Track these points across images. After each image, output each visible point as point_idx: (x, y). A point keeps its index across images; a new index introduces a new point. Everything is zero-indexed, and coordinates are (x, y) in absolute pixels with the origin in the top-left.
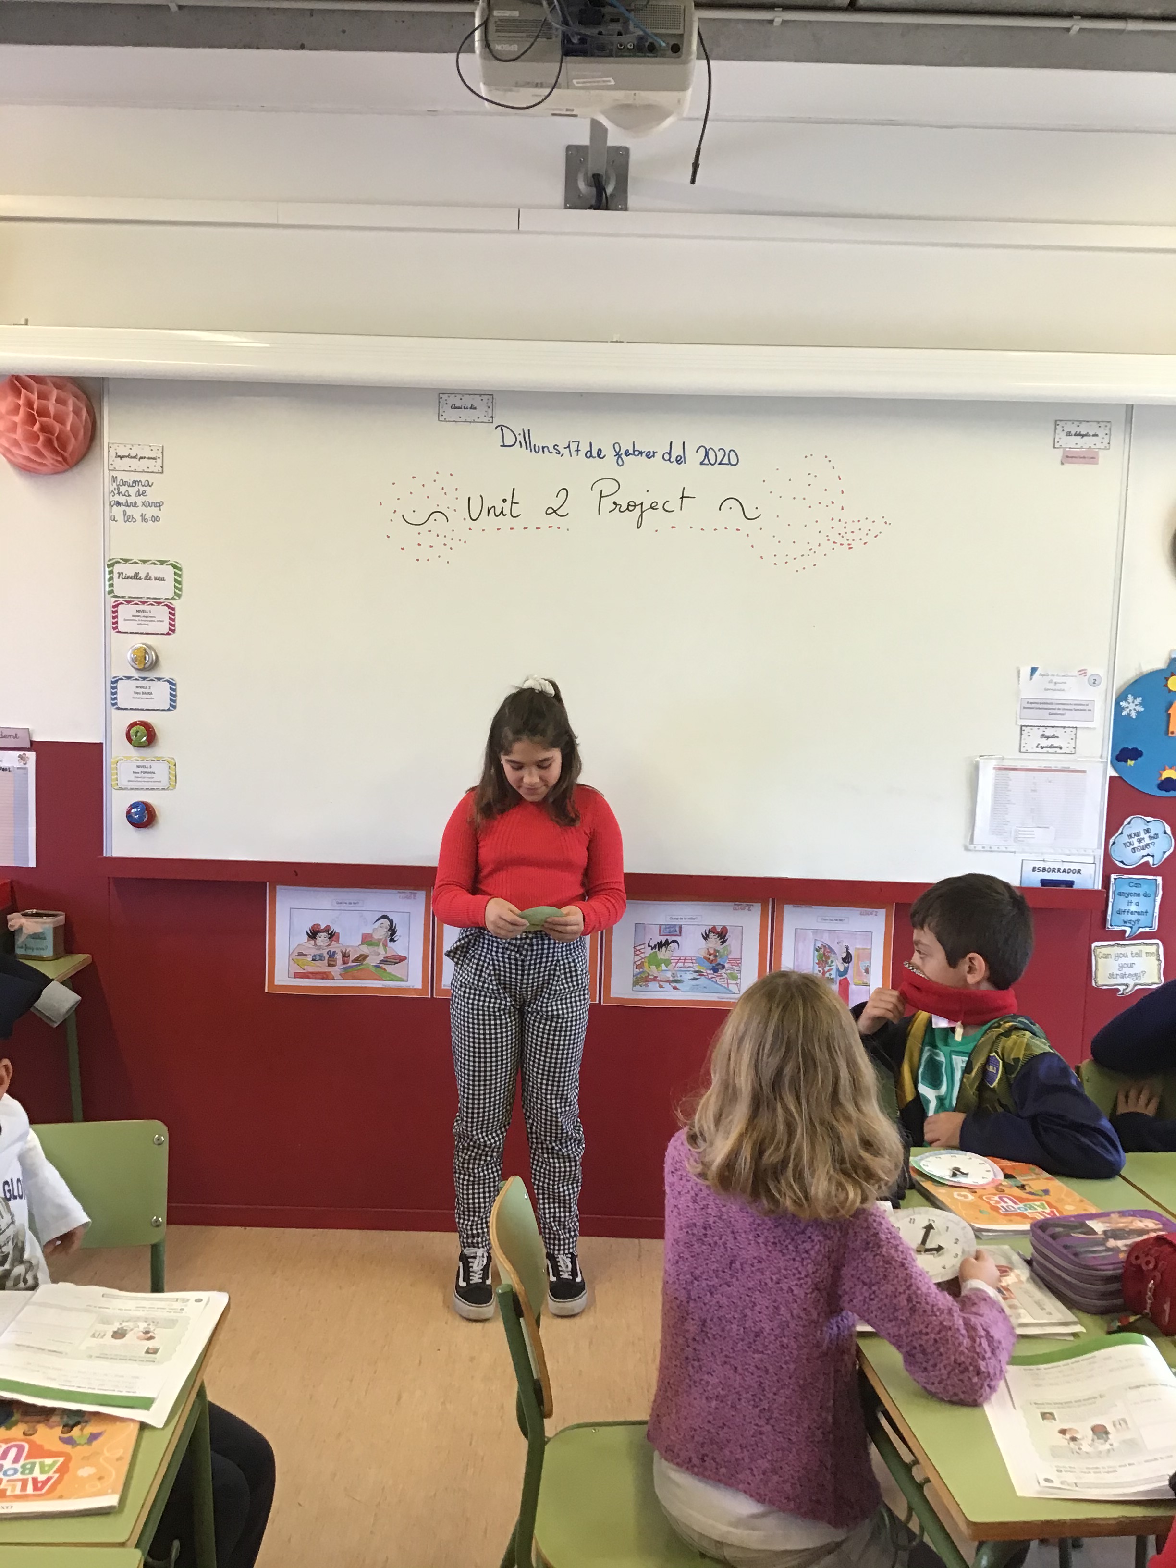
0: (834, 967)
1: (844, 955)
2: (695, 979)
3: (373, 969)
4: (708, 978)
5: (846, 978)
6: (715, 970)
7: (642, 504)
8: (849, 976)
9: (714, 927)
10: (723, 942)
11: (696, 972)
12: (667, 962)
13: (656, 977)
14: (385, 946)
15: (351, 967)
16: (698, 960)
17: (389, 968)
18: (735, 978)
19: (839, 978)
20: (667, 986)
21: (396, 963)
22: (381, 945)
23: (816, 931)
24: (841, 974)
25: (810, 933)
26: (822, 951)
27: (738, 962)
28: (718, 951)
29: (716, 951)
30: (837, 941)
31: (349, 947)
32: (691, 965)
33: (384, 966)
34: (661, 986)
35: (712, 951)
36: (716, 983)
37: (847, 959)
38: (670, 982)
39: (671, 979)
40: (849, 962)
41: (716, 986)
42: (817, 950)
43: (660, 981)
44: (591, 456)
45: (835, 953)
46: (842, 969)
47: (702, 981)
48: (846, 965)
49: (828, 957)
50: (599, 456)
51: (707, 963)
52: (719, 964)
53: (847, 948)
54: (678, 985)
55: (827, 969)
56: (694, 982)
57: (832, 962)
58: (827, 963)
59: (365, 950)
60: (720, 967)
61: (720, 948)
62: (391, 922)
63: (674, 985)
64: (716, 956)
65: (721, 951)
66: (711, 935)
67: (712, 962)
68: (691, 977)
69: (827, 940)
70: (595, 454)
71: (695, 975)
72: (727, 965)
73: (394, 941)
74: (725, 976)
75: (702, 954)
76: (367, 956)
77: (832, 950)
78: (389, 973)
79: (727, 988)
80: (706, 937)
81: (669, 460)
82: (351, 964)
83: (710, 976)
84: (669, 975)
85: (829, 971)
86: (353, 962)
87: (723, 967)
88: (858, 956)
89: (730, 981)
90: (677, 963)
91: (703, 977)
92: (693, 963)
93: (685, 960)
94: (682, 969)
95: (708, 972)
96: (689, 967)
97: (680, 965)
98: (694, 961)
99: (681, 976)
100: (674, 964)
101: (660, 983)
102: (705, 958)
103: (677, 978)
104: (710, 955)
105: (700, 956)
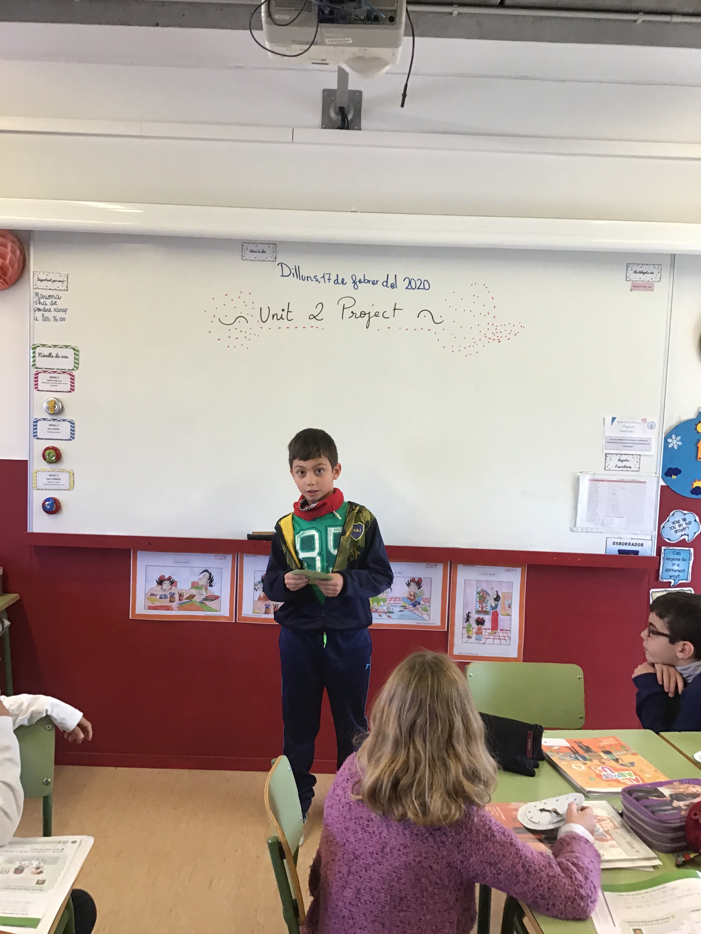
0: (489, 604)
1: (495, 597)
2: (401, 611)
3: (199, 604)
4: (410, 611)
5: (496, 611)
6: (414, 605)
7: (369, 313)
8: (498, 610)
9: (414, 579)
10: (419, 588)
11: (402, 606)
12: (384, 601)
13: (377, 610)
14: (206, 589)
15: (185, 603)
16: (403, 599)
17: (208, 603)
18: (426, 611)
19: (492, 611)
20: (384, 616)
21: (213, 600)
22: (204, 589)
23: (478, 581)
24: (493, 608)
25: (474, 583)
26: (481, 594)
27: (428, 600)
28: (416, 594)
29: (415, 593)
30: (491, 587)
31: (183, 590)
32: (399, 602)
33: (205, 602)
34: (380, 616)
35: (412, 594)
36: (415, 613)
37: (497, 599)
38: (385, 613)
39: (387, 611)
40: (498, 601)
41: (415, 615)
42: (478, 593)
43: (379, 612)
44: (338, 283)
45: (489, 595)
46: (494, 605)
47: (406, 612)
48: (497, 603)
49: (485, 598)
50: (342, 283)
51: (409, 601)
52: (416, 602)
53: (497, 592)
54: (391, 615)
55: (484, 605)
56: (401, 613)
58: (484, 601)
59: (194, 591)
60: (417, 603)
61: (417, 591)
62: (210, 574)
63: (388, 614)
64: (414, 597)
65: (418, 593)
66: (412, 583)
67: (412, 600)
68: (399, 609)
69: (485, 587)
70: (340, 281)
71: (402, 609)
72: (422, 603)
73: (212, 586)
74: (420, 609)
75: (406, 595)
76: (194, 596)
77: (487, 594)
78: (209, 607)
79: (422, 617)
80: (408, 585)
81: (387, 286)
82: (184, 601)
83: (411, 609)
84: (385, 608)
85: (485, 606)
86: (185, 599)
87: (419, 603)
88: (504, 597)
89: (423, 612)
90: (390, 601)
91: (406, 610)
92: (400, 601)
93: (395, 599)
94: (394, 605)
95: (410, 606)
96: (398, 603)
97: (391, 602)
98: (401, 600)
99: (393, 609)
100: (388, 602)
101: (380, 614)
102: (408, 598)
103: (390, 610)
104: (411, 596)
105: (404, 596)
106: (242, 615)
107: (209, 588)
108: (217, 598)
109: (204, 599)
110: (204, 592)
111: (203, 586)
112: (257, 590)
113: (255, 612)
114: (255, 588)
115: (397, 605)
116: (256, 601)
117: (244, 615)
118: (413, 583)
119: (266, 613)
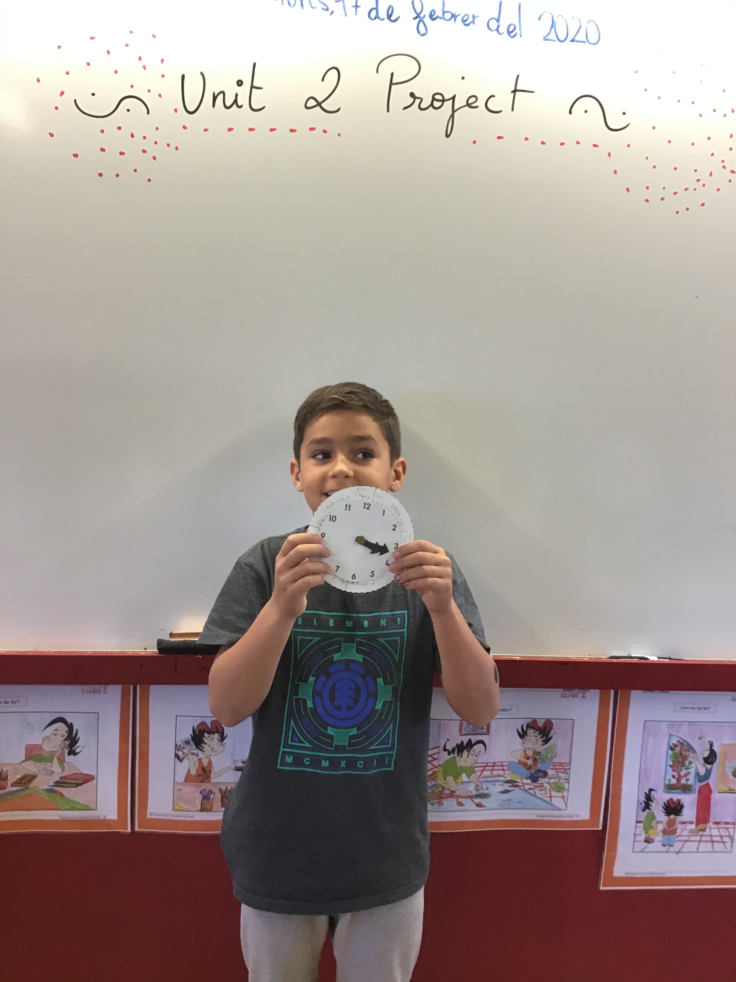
0: (692, 771)
1: (706, 754)
2: (506, 792)
3: (45, 795)
4: (524, 790)
5: (708, 784)
6: (534, 779)
7: (453, 98)
8: (711, 781)
9: (535, 721)
10: (546, 741)
11: (507, 782)
12: (470, 771)
14: (61, 761)
15: (11, 793)
17: (67, 792)
18: (560, 789)
19: (699, 784)
20: (469, 804)
21: (78, 785)
22: (55, 760)
23: (672, 724)
24: (700, 778)
25: (664, 726)
26: (678, 750)
27: (565, 768)
30: (698, 736)
31: (8, 764)
32: (501, 772)
33: (60, 789)
34: (460, 804)
35: (530, 753)
36: (535, 795)
37: (711, 758)
38: (471, 797)
39: (474, 793)
40: (712, 763)
41: (535, 800)
42: (672, 749)
43: (459, 796)
44: (377, 17)
46: (702, 772)
47: (516, 794)
48: (709, 766)
49: (685, 758)
50: (389, 17)
51: (523, 770)
52: (539, 771)
53: (711, 745)
55: (683, 773)
56: (505, 796)
57: (690, 763)
58: (683, 765)
59: (31, 767)
60: (541, 774)
62: (70, 727)
63: (477, 801)
65: (543, 753)
67: (529, 768)
68: (502, 789)
69: (685, 734)
70: (383, 14)
71: (506, 787)
73: (75, 754)
74: (548, 786)
75: (518, 756)
76: (34, 777)
77: (691, 749)
78: (68, 800)
79: (550, 803)
80: (522, 735)
81: (497, 30)
82: (9, 789)
83: (527, 787)
84: (471, 788)
85: (686, 775)
86: (12, 785)
87: (545, 774)
88: (725, 755)
89: (553, 793)
90: (483, 771)
91: (516, 789)
92: (504, 770)
93: (493, 766)
94: (490, 779)
95: (525, 781)
96: (499, 776)
97: (486, 773)
98: (505, 768)
99: (487, 789)
100: (478, 773)
101: (460, 800)
102: (520, 762)
103: (481, 792)
104: (528, 759)
105: (513, 760)
106: (149, 816)
107: (69, 759)
108: (88, 779)
109: (58, 784)
110: (56, 767)
111: (52, 754)
112: (181, 761)
113: (177, 807)
114: (177, 756)
115: (498, 779)
116: (180, 784)
117: (151, 815)
118: (532, 731)
119: (202, 810)
